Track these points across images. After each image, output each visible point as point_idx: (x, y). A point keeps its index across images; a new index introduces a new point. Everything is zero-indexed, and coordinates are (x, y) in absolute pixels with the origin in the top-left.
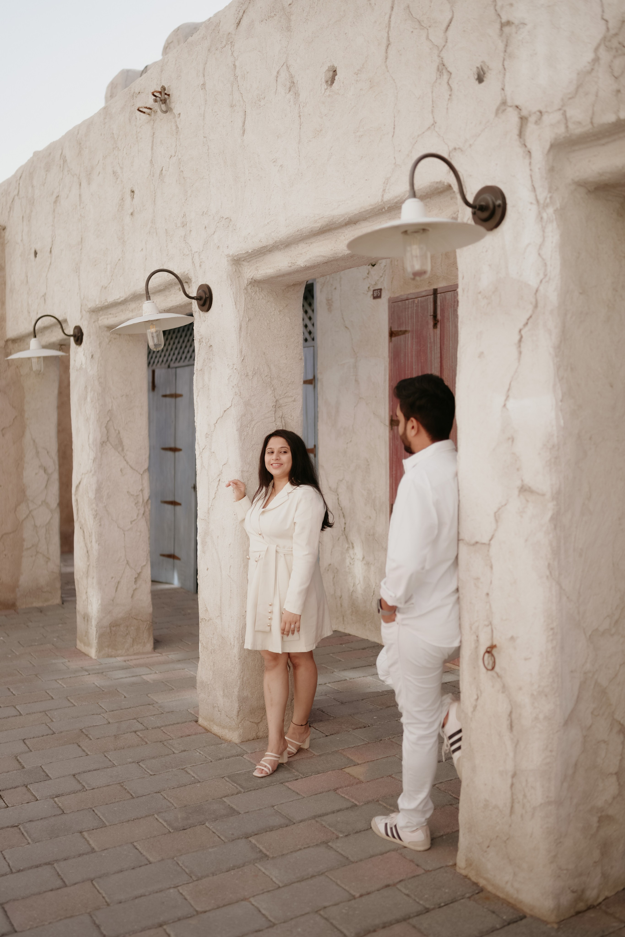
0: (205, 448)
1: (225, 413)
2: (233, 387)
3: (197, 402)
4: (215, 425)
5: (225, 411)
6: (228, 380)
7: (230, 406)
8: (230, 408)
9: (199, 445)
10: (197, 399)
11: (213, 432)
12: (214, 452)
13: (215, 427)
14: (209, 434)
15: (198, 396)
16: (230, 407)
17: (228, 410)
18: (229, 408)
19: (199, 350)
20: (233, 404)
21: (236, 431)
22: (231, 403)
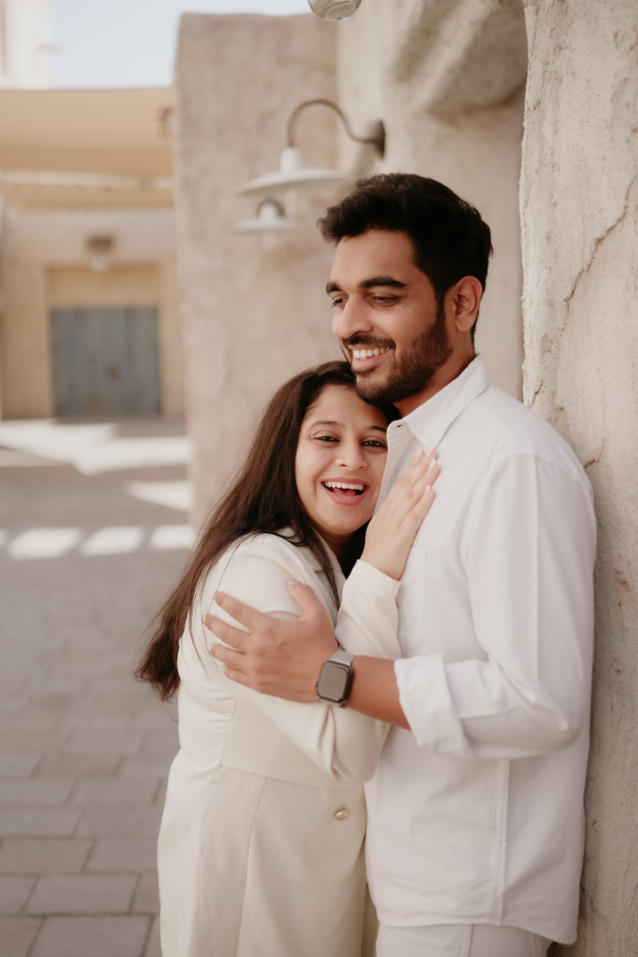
0: (541, 390)
1: (601, 248)
2: (635, 130)
3: (525, 226)
4: (568, 305)
5: (599, 241)
6: (612, 101)
7: (620, 214)
8: (619, 226)
9: (527, 376)
10: (524, 214)
11: (561, 333)
12: (562, 409)
13: (568, 309)
14: (552, 338)
15: (527, 202)
16: (619, 220)
17: (611, 234)
18: (617, 228)
19: (535, 33)
20: (631, 209)
22: (622, 202)
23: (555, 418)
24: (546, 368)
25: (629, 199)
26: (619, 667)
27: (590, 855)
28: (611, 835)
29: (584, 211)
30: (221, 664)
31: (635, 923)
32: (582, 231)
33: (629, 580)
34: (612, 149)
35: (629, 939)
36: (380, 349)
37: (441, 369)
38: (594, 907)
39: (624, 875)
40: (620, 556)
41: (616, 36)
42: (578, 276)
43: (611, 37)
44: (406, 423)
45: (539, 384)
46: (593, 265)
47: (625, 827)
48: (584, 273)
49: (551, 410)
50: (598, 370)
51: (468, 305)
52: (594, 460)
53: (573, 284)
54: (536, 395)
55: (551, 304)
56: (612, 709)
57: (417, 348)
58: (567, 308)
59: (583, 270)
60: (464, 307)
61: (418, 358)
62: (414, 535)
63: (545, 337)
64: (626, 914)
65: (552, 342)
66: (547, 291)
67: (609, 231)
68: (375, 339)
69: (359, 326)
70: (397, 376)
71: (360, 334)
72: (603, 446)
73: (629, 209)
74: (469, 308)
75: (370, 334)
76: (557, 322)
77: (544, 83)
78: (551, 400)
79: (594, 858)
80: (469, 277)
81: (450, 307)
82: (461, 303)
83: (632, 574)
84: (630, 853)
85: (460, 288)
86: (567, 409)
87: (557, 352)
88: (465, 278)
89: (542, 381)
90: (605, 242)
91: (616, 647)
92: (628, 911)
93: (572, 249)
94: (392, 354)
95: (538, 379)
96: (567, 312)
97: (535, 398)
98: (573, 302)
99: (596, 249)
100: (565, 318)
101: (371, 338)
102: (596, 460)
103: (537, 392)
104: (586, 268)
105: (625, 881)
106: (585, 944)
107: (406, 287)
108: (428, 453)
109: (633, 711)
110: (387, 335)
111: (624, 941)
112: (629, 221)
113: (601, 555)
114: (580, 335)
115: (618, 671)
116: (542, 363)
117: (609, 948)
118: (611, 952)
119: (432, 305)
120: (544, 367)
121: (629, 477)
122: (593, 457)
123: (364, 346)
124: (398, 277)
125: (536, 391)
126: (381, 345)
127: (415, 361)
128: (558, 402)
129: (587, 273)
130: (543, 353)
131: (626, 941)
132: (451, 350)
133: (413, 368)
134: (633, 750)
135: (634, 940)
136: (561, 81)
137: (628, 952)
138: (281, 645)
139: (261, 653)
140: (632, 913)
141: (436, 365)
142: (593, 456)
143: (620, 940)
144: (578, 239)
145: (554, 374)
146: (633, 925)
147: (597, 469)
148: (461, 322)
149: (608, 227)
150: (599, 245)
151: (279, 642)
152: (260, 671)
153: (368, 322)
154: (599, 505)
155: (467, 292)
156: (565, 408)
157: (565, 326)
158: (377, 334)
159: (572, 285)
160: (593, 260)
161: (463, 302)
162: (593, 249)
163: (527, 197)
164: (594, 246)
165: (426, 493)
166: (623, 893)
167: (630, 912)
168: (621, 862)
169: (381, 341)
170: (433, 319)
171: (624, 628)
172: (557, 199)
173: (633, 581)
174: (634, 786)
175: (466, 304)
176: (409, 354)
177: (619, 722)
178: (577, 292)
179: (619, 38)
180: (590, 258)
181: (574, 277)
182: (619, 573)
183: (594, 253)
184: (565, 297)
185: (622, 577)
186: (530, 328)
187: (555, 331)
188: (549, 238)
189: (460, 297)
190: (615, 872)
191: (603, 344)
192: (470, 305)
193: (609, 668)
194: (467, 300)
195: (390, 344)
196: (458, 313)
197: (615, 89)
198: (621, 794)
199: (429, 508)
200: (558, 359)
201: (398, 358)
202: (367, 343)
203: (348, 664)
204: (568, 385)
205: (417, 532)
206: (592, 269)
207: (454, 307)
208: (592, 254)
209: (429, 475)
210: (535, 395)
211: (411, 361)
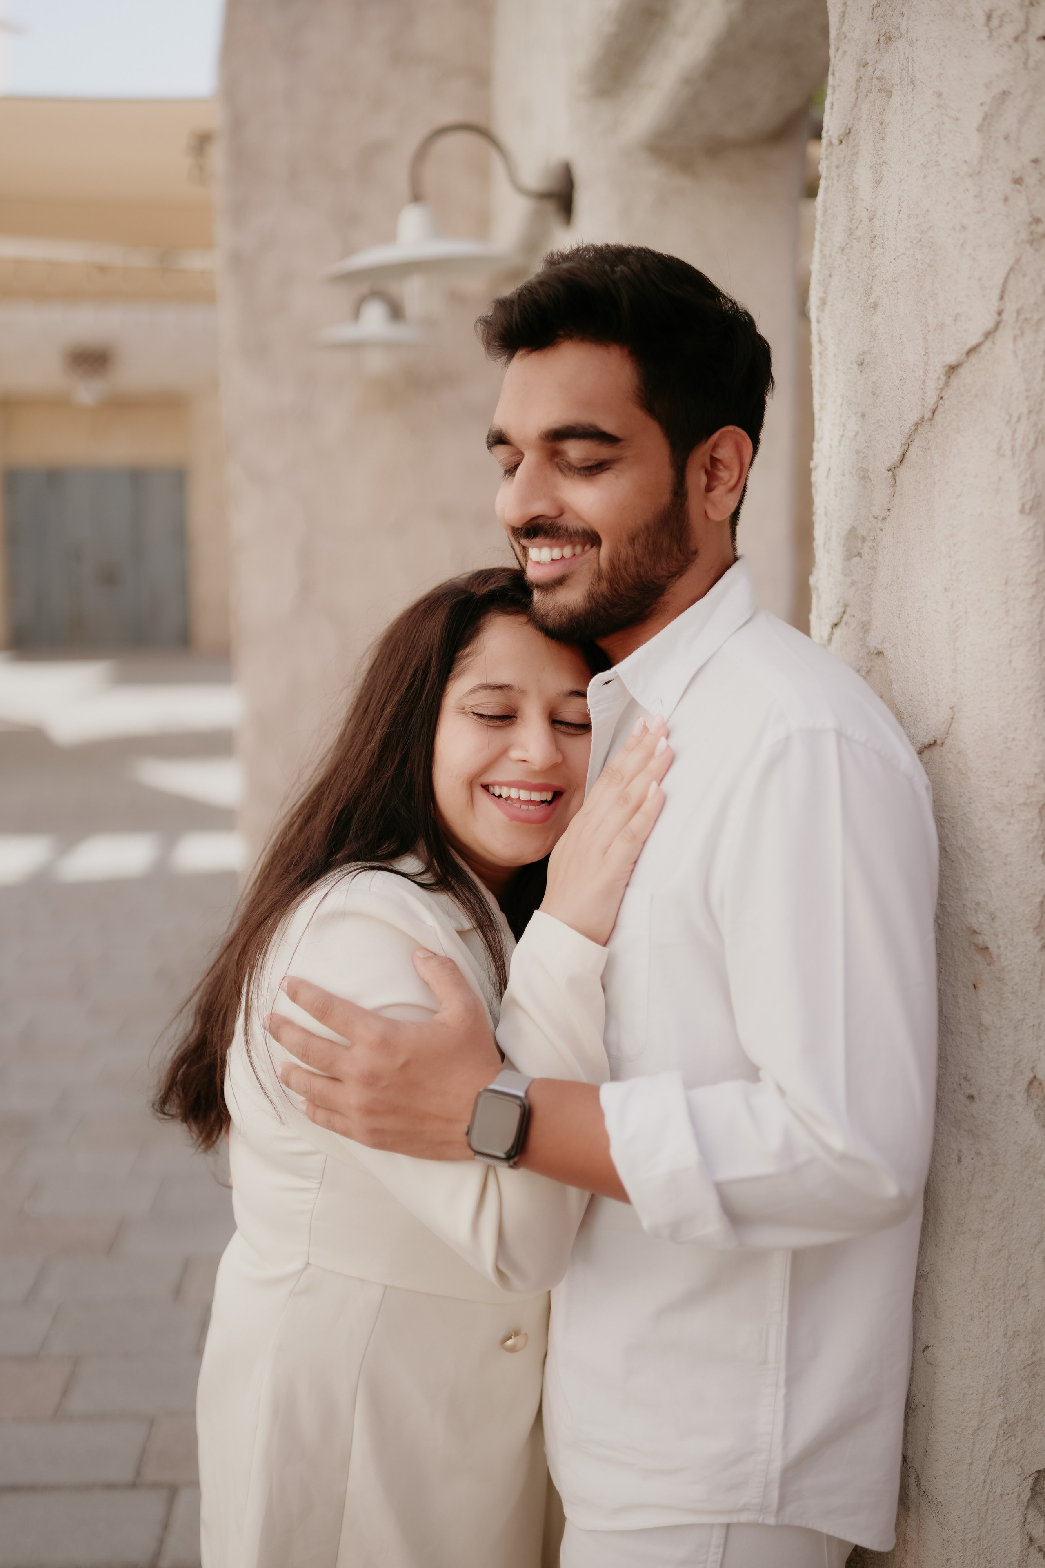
0: (844, 621)
1: (955, 381)
2: (1018, 181)
3: (820, 341)
4: (894, 477)
5: (952, 369)
6: (979, 130)
7: (989, 324)
8: (988, 344)
10: (818, 322)
11: (880, 524)
12: (880, 653)
13: (895, 485)
14: (864, 533)
15: (823, 302)
16: (988, 335)
17: (973, 359)
18: (984, 349)
20: (1009, 317)
21: (1022, 511)
22: (994, 305)
23: (867, 669)
24: (853, 583)
25: (1006, 298)
26: (973, 1092)
27: (916, 1402)
28: (953, 1369)
29: (926, 318)
30: (299, 1099)
31: (990, 1512)
32: (923, 352)
33: (992, 946)
34: (978, 212)
35: (979, 1539)
36: (574, 547)
37: (678, 583)
38: (922, 1487)
39: (972, 1435)
40: (978, 904)
41: (989, 17)
42: (913, 428)
43: (982, 19)
44: (618, 677)
45: (841, 610)
46: (940, 409)
47: (976, 1357)
48: (924, 423)
49: (860, 655)
50: (945, 590)
51: (727, 476)
52: (935, 741)
53: (903, 442)
54: (834, 628)
55: (864, 476)
56: (959, 1160)
57: (636, 547)
58: (892, 483)
59: (922, 419)
60: (721, 478)
61: (638, 564)
62: (631, 867)
63: (852, 532)
64: (974, 1498)
65: (864, 539)
66: (858, 452)
67: (968, 353)
68: (567, 530)
69: (540, 507)
70: (603, 594)
71: (540, 521)
72: (952, 719)
73: (1005, 316)
74: (729, 481)
75: (558, 520)
76: (874, 505)
77: (857, 98)
78: (861, 639)
79: (924, 1406)
80: (731, 428)
81: (697, 479)
82: (715, 471)
83: (997, 936)
84: (983, 1398)
85: (715, 446)
86: (889, 654)
87: (872, 557)
88: (724, 429)
89: (846, 606)
90: (962, 371)
91: (968, 1058)
92: (978, 1493)
93: (904, 382)
94: (595, 555)
95: (838, 602)
96: (892, 489)
97: (832, 634)
98: (903, 473)
99: (947, 384)
100: (888, 499)
101: (559, 529)
102: (939, 742)
103: (836, 625)
104: (928, 415)
105: (974, 1444)
106: (905, 1547)
107: (621, 444)
108: (653, 727)
109: (994, 1164)
110: (586, 522)
111: (971, 1543)
112: (1005, 336)
113: (946, 902)
114: (915, 529)
115: (971, 1097)
116: (845, 575)
117: (945, 1555)
118: (948, 1560)
119: (666, 474)
120: (850, 581)
121: (995, 772)
122: (934, 736)
123: (547, 541)
124: (608, 425)
125: (835, 621)
126: (577, 539)
127: (632, 569)
128: (874, 641)
129: (929, 423)
130: (848, 559)
131: (974, 1543)
132: (696, 552)
133: (630, 580)
134: (993, 1228)
135: (987, 1541)
136: (889, 94)
137: (976, 1560)
138: (405, 1065)
139: (371, 1080)
140: (984, 1498)
141: (669, 577)
142: (934, 734)
143: (964, 1540)
144: (915, 365)
145: (866, 594)
146: (986, 1516)
147: (940, 757)
148: (714, 504)
149: (968, 347)
150: (952, 377)
151: (401, 1060)
152: (369, 1111)
153: (555, 500)
154: (943, 818)
155: (725, 453)
156: (885, 653)
157: (888, 513)
158: (569, 522)
159: (902, 444)
160: (941, 402)
161: (719, 470)
162: (942, 382)
163: (825, 292)
164: (943, 378)
165: (650, 795)
166: (971, 1464)
167: (981, 1495)
168: (969, 1414)
169: (576, 533)
170: (665, 498)
171: (981, 1025)
172: (879, 297)
173: (999, 947)
174: (994, 1288)
175: (723, 474)
176: (623, 556)
177: (971, 1183)
178: (911, 456)
179: (995, 22)
180: (935, 399)
181: (907, 431)
182: (975, 932)
183: (942, 389)
184: (889, 464)
185: (979, 940)
186: (826, 514)
187: (869, 522)
188: (862, 363)
189: (714, 461)
190: (959, 1430)
191: (955, 545)
192: (731, 476)
193: (955, 1091)
194: (726, 467)
195: (592, 539)
196: (709, 489)
197: (986, 108)
198: (971, 1301)
199: (656, 821)
200: (874, 568)
201: (604, 564)
202: (553, 537)
203: (521, 1094)
204: (892, 613)
205: (635, 862)
206: (938, 417)
207: (704, 479)
208: (939, 391)
209: (655, 765)
210: (832, 628)
211: (626, 570)
